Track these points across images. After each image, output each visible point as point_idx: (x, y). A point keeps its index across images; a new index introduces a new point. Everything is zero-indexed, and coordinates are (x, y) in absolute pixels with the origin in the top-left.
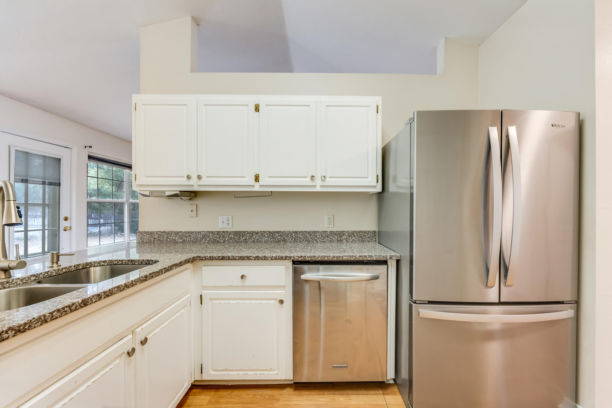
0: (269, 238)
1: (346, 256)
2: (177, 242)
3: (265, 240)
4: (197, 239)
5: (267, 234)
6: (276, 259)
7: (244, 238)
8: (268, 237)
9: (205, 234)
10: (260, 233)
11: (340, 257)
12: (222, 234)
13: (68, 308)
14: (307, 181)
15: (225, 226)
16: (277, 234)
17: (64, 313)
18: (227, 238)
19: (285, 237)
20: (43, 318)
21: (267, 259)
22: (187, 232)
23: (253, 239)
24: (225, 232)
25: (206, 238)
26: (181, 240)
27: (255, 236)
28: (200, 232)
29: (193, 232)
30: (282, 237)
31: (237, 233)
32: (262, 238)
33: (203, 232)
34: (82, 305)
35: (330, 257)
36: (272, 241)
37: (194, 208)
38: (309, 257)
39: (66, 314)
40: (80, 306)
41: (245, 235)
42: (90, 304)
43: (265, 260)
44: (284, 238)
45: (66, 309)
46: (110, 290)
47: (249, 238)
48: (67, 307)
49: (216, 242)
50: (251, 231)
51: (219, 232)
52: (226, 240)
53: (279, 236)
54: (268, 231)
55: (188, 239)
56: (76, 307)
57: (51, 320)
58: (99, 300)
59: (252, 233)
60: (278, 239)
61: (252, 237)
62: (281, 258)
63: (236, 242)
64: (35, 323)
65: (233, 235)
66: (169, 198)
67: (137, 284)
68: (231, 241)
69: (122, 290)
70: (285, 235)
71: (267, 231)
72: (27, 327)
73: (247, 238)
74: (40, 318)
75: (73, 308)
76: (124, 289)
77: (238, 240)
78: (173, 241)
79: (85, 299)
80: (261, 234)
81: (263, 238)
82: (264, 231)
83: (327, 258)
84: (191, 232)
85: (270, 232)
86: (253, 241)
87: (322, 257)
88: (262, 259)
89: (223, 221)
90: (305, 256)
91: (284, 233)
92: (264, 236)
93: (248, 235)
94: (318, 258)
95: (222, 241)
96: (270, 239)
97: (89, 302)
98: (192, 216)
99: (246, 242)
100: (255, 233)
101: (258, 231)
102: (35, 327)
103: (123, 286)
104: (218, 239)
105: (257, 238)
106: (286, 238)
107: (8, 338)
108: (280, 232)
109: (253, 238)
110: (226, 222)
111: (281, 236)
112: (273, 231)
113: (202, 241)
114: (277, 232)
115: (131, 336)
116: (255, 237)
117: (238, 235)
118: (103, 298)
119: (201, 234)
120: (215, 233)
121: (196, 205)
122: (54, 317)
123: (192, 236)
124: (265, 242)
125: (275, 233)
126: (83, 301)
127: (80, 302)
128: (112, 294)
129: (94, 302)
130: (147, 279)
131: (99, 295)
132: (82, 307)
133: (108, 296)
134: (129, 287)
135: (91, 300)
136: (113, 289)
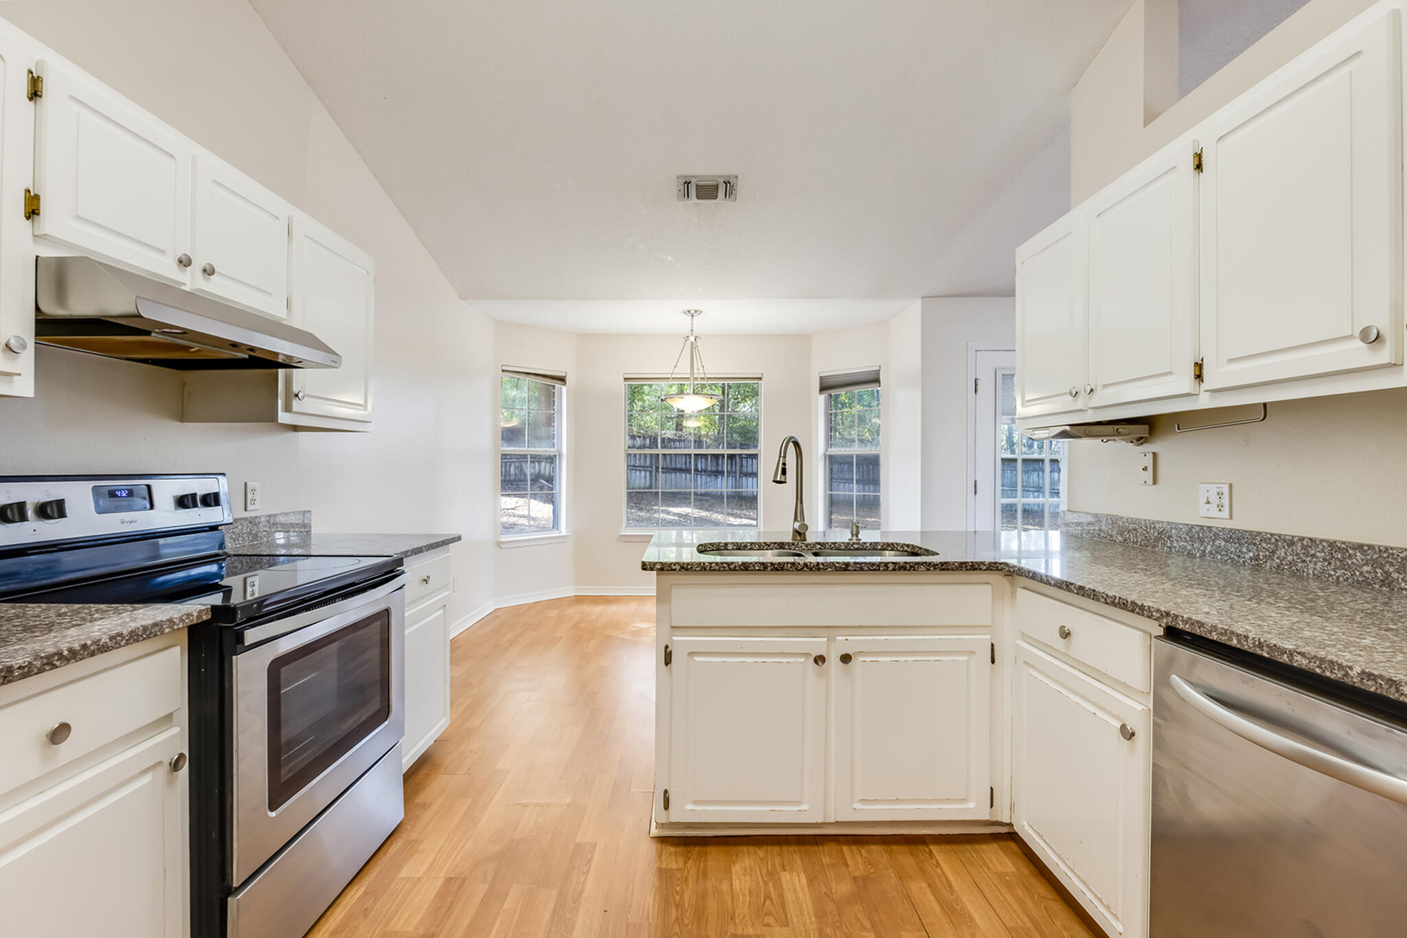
0: (1330, 564)
1: (1303, 655)
2: (1115, 541)
3: (1315, 569)
4: (1148, 541)
5: (1322, 551)
6: (1114, 604)
7: (1251, 554)
8: (1325, 560)
9: (1163, 530)
10: (1299, 545)
11: (1283, 651)
12: (1199, 535)
14: (1358, 354)
15: (1214, 512)
16: (1358, 554)
17: (723, 569)
18: (1209, 548)
19: (1391, 570)
21: (1098, 600)
22: (1132, 519)
23: (1278, 561)
24: (1205, 528)
25: (1164, 541)
26: (1120, 538)
27: (1283, 550)
28: (1154, 523)
29: (1141, 520)
30: (1379, 571)
31: (1234, 536)
32: (1304, 561)
33: (1158, 522)
34: (742, 567)
35: (1247, 641)
36: (1341, 579)
37: (1149, 462)
38: (1187, 622)
39: (724, 570)
41: (1255, 544)
42: (752, 570)
43: (1093, 599)
44: (1388, 574)
47: (1265, 556)
48: (726, 563)
49: (1185, 553)
50: (1272, 535)
51: (1193, 526)
52: (1207, 552)
53: (1367, 564)
54: (1326, 541)
55: (1132, 537)
56: (735, 567)
57: (710, 570)
58: (764, 570)
59: (1273, 540)
60: (1361, 573)
61: (1273, 552)
62: (1124, 604)
63: (1232, 561)
65: (1225, 540)
66: (1108, 441)
68: (1219, 557)
69: (799, 570)
70: (1392, 564)
71: (1322, 541)
73: (1261, 553)
74: (700, 563)
75: (732, 566)
76: (802, 568)
77: (1236, 558)
78: (1108, 537)
79: (746, 563)
80: (1303, 547)
81: (1310, 561)
82: (1311, 539)
83: (1239, 641)
84: (1137, 519)
85: (1332, 544)
86: (1278, 566)
87: (1221, 634)
88: (1089, 596)
89: (1208, 498)
90: (1177, 616)
91: (1385, 555)
92: (1313, 556)
93: (1264, 545)
94: (1210, 633)
95: (1198, 555)
96: (1334, 570)
98: (1145, 482)
99: (1257, 565)
100: (1285, 541)
101: (1293, 537)
102: (695, 570)
104: (1189, 547)
105: (1290, 558)
106: (1395, 575)
108: (1371, 547)
109: (1278, 558)
110: (1214, 499)
111: (1374, 563)
112: (1344, 543)
113: (1157, 547)
114: (1360, 547)
115: (826, 639)
116: (1283, 555)
117: (1236, 541)
119: (1155, 527)
120: (1183, 530)
121: (1153, 453)
122: (713, 568)
123: (1140, 530)
124: (1314, 575)
125: (1351, 551)
126: (743, 564)
127: (740, 564)
128: (782, 569)
129: (758, 570)
130: (849, 568)
131: (763, 564)
132: (742, 570)
133: (777, 570)
134: (811, 569)
135: (754, 565)
136: (784, 563)
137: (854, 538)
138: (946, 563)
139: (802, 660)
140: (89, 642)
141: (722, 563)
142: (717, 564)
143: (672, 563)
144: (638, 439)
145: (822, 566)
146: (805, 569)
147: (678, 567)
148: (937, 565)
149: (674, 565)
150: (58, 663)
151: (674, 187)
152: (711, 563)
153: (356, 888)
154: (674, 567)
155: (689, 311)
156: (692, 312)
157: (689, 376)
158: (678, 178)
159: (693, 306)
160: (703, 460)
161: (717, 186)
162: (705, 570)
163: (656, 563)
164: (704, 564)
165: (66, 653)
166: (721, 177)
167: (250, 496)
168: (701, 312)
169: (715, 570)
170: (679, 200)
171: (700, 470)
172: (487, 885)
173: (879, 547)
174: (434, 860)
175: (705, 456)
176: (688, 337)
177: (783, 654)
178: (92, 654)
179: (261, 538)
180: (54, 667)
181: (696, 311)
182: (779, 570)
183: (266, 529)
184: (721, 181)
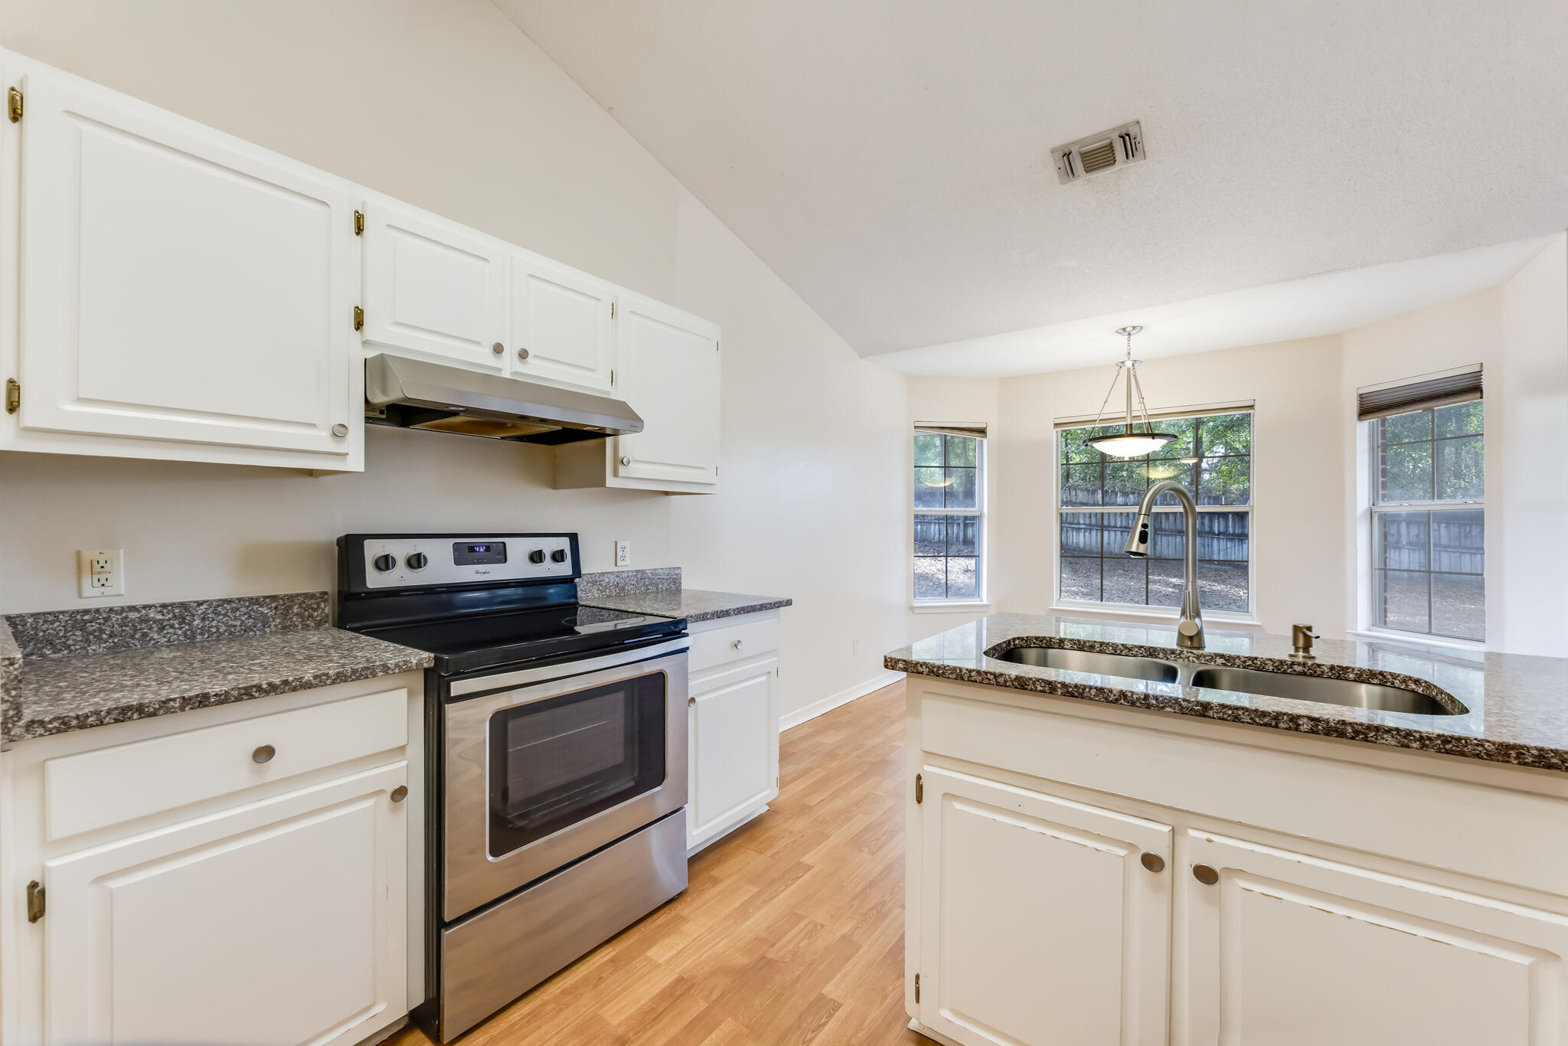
13: (992, 676)
17: (987, 681)
20: (958, 671)
34: (1016, 684)
40: (1013, 684)
42: (1031, 690)
45: (989, 675)
46: (1076, 686)
48: (991, 674)
56: (1006, 681)
57: (969, 680)
58: (1051, 693)
64: (949, 672)
67: (1163, 707)
69: (1111, 702)
72: (940, 672)
76: (1117, 700)
79: (1022, 677)
97: (1029, 685)
103: (1114, 692)
107: (922, 673)
115: (1168, 828)
118: (1060, 693)
126: (1018, 678)
127: (1013, 677)
128: (1081, 696)
129: (1040, 691)
130: (1211, 713)
131: (1049, 683)
132: (1016, 687)
133: (1073, 696)
134: (1133, 704)
135: (1034, 683)
136: (1085, 687)
137: (1301, 654)
138: (1459, 739)
139: (1123, 852)
140: (291, 679)
141: (986, 673)
142: (979, 672)
143: (918, 663)
144: (1131, 496)
145: (1154, 702)
146: (1122, 701)
147: (925, 670)
148: (1429, 739)
149: (921, 666)
150: (257, 695)
151: (1050, 170)
152: (970, 671)
153: (610, 949)
154: (920, 669)
155: (1124, 329)
156: (1129, 329)
157: (1124, 415)
158: (1052, 152)
159: (1127, 320)
160: (1221, 519)
161: (1111, 146)
162: (963, 679)
163: (899, 660)
164: (961, 670)
165: (265, 686)
166: (1114, 130)
167: (620, 553)
168: (1142, 328)
169: (976, 682)
170: (1063, 183)
171: (1216, 532)
172: (707, 1005)
173: (1352, 676)
174: (682, 950)
175: (1225, 515)
176: (1123, 362)
177: (1086, 833)
178: (294, 689)
179: (628, 590)
180: (252, 697)
181: (1134, 328)
182: (1076, 697)
183: (632, 583)
184: (1115, 136)
